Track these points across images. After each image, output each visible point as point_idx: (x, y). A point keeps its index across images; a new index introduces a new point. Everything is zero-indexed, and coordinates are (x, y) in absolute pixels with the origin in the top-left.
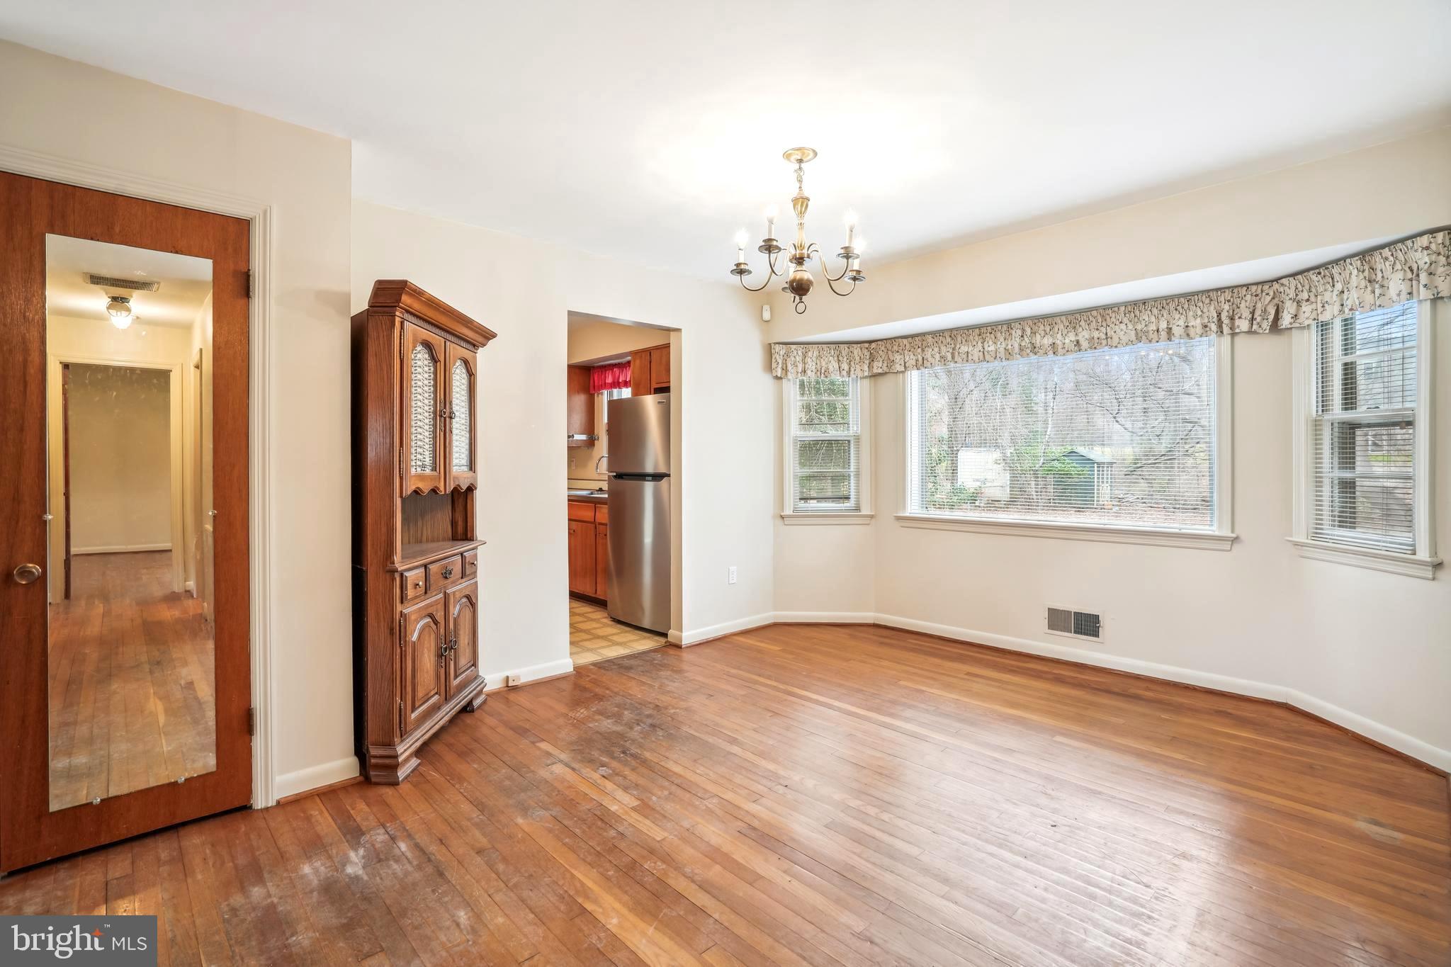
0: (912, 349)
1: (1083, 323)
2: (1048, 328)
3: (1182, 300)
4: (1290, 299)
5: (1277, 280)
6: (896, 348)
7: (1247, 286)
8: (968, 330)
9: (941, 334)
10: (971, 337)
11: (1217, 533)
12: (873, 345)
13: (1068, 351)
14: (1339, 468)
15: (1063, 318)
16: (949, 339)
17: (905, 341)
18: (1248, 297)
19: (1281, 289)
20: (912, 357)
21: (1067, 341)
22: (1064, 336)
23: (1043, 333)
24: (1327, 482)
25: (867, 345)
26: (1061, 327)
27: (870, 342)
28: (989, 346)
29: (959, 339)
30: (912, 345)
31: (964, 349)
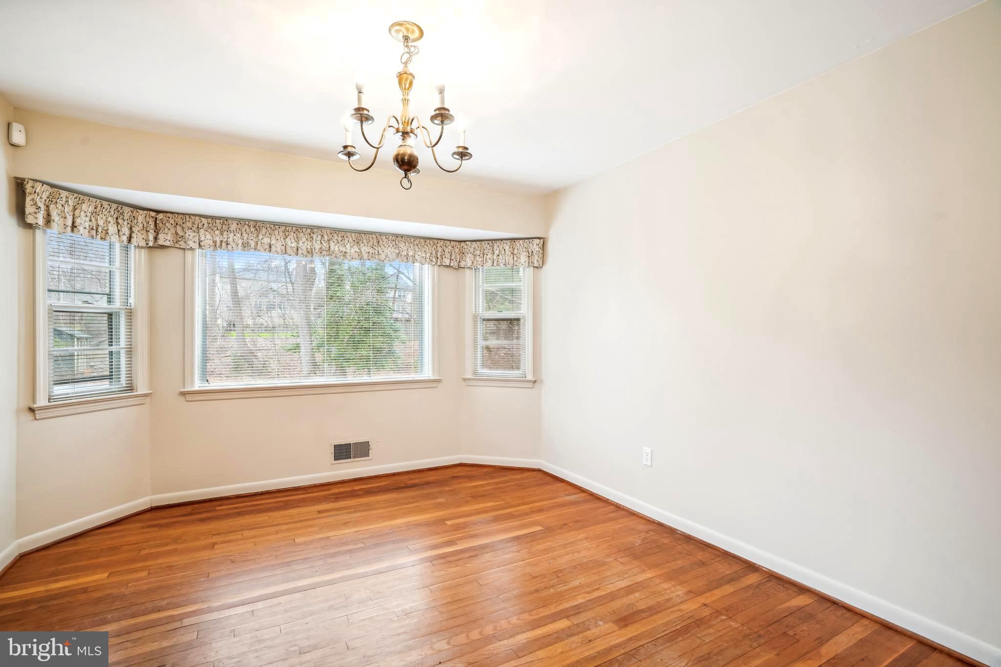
0: (210, 229)
1: (365, 241)
2: (340, 239)
3: (422, 240)
4: (471, 253)
5: (465, 241)
6: (189, 224)
7: (450, 241)
8: (274, 225)
9: (247, 223)
10: (276, 232)
11: (432, 378)
12: (160, 216)
13: (352, 258)
14: (483, 340)
15: (353, 234)
16: (253, 229)
17: (204, 221)
18: (450, 247)
19: (466, 247)
20: (209, 236)
21: (352, 251)
22: (351, 247)
23: (336, 242)
24: (479, 347)
25: (153, 214)
26: (351, 240)
27: (158, 212)
28: (292, 243)
29: (264, 230)
30: (210, 225)
31: (266, 240)
